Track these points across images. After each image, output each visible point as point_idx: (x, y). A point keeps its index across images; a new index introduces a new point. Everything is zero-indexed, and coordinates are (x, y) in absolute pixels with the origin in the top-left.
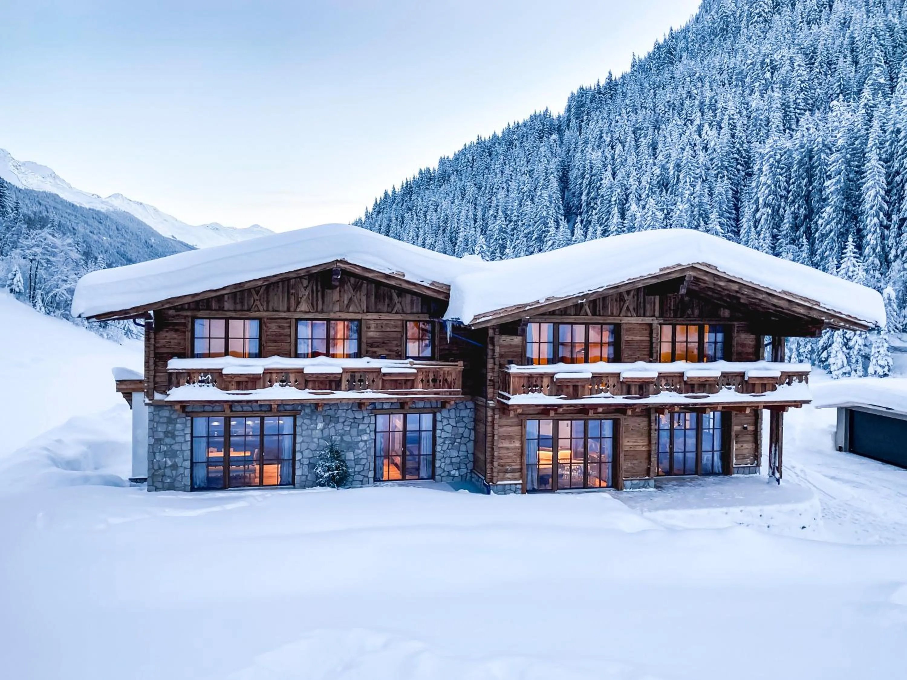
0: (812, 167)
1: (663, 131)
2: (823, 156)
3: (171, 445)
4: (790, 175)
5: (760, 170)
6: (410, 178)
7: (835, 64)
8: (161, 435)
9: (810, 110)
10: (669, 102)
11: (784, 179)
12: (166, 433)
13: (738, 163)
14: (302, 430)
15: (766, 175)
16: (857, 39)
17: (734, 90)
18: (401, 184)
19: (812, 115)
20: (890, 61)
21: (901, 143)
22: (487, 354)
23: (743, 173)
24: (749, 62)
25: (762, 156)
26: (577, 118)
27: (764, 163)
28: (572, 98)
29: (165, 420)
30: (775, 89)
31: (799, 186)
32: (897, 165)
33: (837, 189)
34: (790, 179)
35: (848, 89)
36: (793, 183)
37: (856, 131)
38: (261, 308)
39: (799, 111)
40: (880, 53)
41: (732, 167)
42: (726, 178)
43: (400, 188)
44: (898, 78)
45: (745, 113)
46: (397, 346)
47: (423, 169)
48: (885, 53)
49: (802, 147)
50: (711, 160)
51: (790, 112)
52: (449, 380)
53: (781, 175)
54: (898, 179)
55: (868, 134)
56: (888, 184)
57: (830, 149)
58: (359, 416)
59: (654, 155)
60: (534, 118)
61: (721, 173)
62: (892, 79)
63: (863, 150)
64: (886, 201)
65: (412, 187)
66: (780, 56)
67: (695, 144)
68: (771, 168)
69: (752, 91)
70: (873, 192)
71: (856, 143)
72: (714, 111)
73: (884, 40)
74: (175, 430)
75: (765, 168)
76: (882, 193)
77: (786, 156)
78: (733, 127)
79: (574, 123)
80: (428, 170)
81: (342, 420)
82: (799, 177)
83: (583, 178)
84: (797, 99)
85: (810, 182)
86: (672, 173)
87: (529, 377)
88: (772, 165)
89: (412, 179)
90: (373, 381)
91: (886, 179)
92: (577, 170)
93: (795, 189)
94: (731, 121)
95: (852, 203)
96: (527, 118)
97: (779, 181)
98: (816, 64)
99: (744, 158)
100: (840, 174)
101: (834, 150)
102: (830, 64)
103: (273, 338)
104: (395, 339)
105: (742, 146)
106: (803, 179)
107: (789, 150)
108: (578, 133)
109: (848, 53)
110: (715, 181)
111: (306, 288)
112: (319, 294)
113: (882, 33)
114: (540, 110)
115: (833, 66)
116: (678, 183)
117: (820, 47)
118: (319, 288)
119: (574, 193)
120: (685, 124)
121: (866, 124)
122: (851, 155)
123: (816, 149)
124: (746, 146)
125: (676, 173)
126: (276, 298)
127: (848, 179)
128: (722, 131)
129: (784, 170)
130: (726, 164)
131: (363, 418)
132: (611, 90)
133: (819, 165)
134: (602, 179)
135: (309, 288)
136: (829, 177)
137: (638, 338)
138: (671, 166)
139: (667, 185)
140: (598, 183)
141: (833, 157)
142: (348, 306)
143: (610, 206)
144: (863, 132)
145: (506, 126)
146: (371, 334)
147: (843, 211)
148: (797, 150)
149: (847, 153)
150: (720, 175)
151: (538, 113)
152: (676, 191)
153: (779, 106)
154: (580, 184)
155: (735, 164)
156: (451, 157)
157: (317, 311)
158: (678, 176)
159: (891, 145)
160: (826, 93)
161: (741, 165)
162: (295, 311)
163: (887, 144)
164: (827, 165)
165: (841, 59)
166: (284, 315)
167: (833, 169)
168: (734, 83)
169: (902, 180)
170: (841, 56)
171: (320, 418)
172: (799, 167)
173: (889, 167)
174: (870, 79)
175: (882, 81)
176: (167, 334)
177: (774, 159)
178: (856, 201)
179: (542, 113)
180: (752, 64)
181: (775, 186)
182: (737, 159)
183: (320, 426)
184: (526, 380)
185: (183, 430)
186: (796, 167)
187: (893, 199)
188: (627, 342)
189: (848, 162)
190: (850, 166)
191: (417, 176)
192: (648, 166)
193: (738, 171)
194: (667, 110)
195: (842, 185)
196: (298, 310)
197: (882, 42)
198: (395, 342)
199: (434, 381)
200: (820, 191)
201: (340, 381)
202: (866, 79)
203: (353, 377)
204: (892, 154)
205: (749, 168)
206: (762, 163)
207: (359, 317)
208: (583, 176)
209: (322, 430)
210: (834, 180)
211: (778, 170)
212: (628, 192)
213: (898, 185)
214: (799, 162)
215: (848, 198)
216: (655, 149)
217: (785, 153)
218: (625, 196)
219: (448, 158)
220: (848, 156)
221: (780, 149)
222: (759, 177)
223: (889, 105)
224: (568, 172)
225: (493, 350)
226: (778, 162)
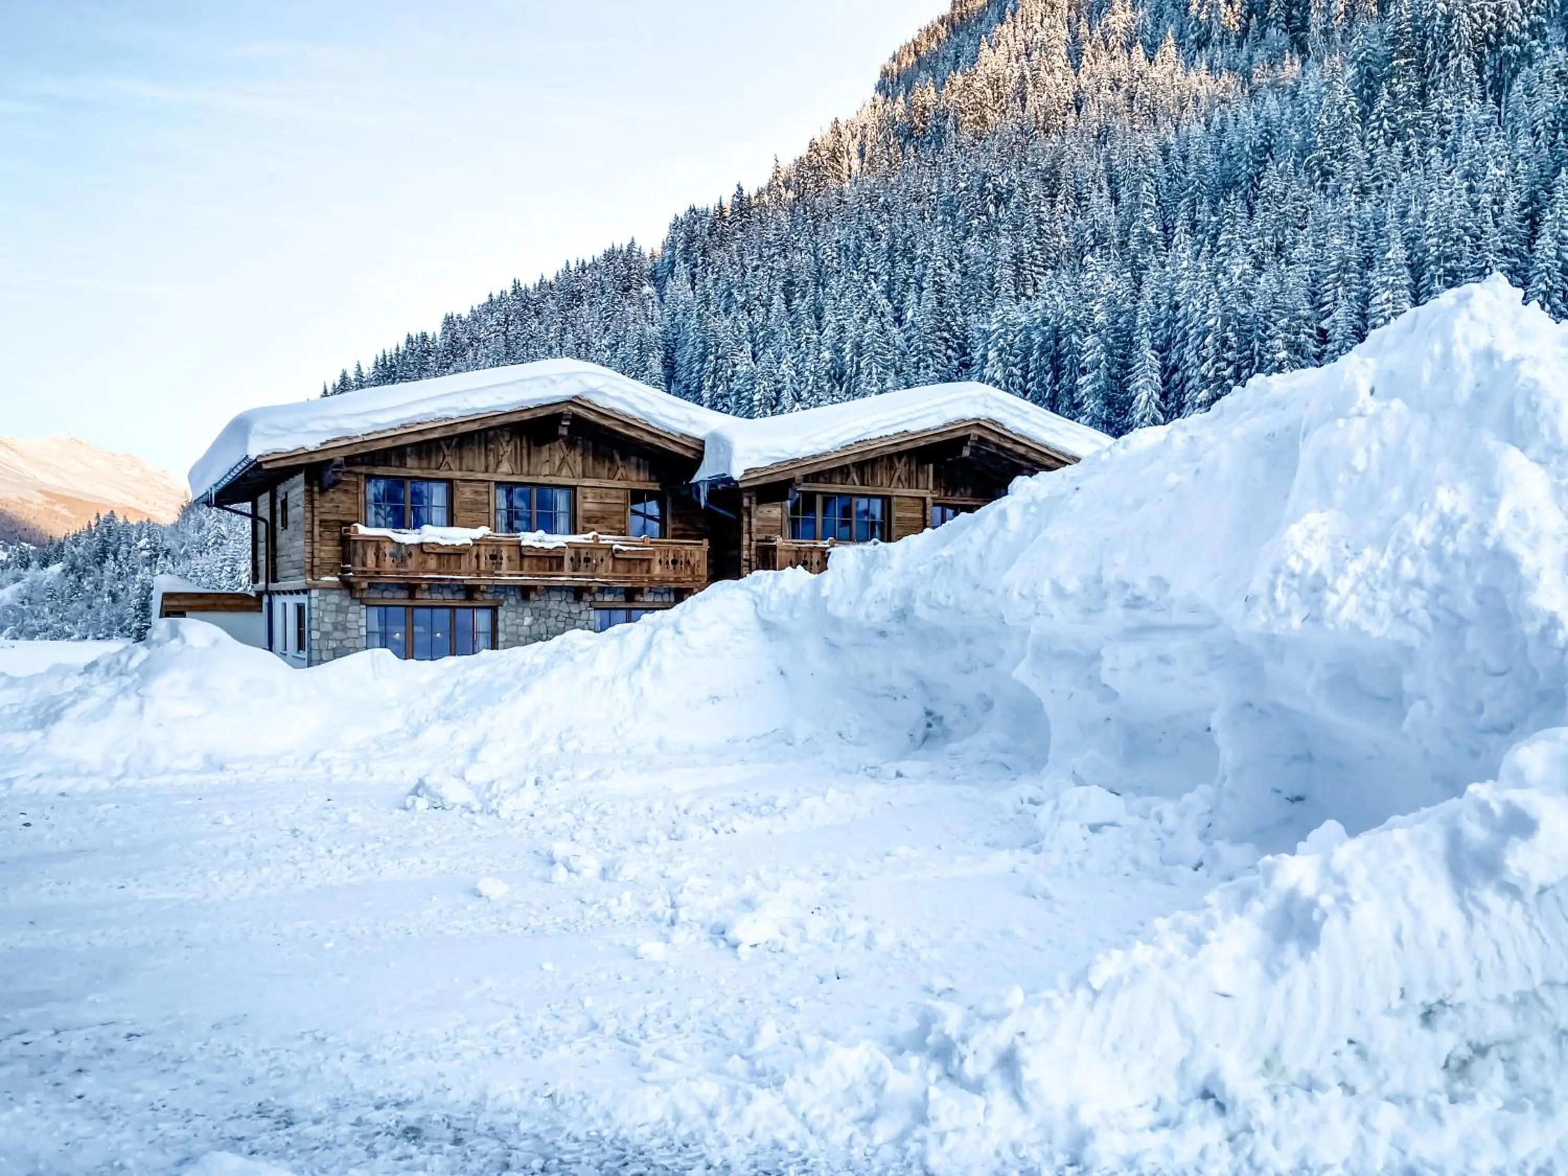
0: (1059, 355)
1: (831, 288)
2: (1074, 339)
3: (341, 641)
4: (1028, 366)
5: (984, 357)
6: (390, 349)
7: (1086, 199)
8: (329, 627)
9: (1053, 268)
10: (838, 242)
11: (1019, 373)
12: (335, 626)
13: (949, 347)
14: (506, 626)
15: (993, 365)
16: (1117, 163)
17: (939, 229)
18: (374, 359)
19: (1056, 276)
20: (1164, 201)
21: (1180, 324)
22: (740, 529)
23: (956, 363)
24: (962, 185)
25: (986, 335)
26: (686, 260)
27: (989, 346)
28: (676, 226)
29: (334, 608)
30: (1000, 231)
31: (1041, 385)
32: (1174, 357)
33: (1094, 390)
34: (1028, 373)
35: (1105, 240)
36: (1033, 379)
37: (1119, 302)
38: (452, 467)
39: (1036, 269)
40: (1150, 188)
41: (939, 351)
42: (932, 368)
43: (371, 365)
44: (1174, 228)
45: (957, 266)
46: (620, 522)
47: (415, 332)
48: (1157, 188)
49: (1045, 322)
50: (908, 340)
51: (1024, 269)
52: (692, 562)
53: (1015, 365)
54: (1176, 377)
55: (1135, 308)
56: (1165, 383)
57: (1084, 329)
58: (575, 609)
59: (818, 328)
60: (610, 256)
61: (924, 360)
62: (1165, 229)
63: (1129, 332)
64: (1161, 410)
65: (392, 366)
66: (1006, 181)
67: (882, 313)
68: (1000, 355)
69: (968, 232)
70: (1144, 396)
71: (1120, 321)
72: (911, 260)
73: (1154, 167)
74: (346, 621)
75: (992, 355)
76: (1157, 397)
77: (1021, 336)
78: (940, 288)
79: (682, 269)
80: (424, 337)
81: (554, 614)
82: (1040, 369)
83: (703, 361)
84: (1034, 249)
85: (1057, 379)
86: (848, 358)
87: (797, 552)
88: (1001, 350)
89: (394, 352)
90: (602, 560)
91: (1161, 376)
92: (692, 349)
93: (1035, 388)
94: (937, 279)
95: (1115, 411)
96: (599, 254)
97: (1011, 375)
98: (1060, 198)
99: (957, 338)
100: (1098, 367)
101: (1089, 330)
102: (1080, 200)
103: (469, 506)
104: (618, 513)
105: (955, 320)
106: (1047, 373)
107: (1026, 327)
108: (689, 286)
109: (1104, 183)
110: (916, 373)
111: (508, 442)
112: (525, 451)
113: (1151, 156)
114: (622, 242)
115: (1083, 203)
116: (857, 374)
117: (1064, 171)
118: (524, 444)
119: (687, 386)
120: (866, 280)
121: (1132, 294)
122: (1114, 339)
123: (1064, 327)
124: (960, 319)
125: (855, 359)
126: (471, 455)
127: (1110, 376)
128: (924, 293)
129: (1019, 358)
130: (930, 345)
131: (580, 613)
132: (741, 215)
133: (1069, 352)
134: (735, 365)
135: (512, 443)
136: (1084, 371)
137: (909, 515)
138: (847, 347)
139: (841, 377)
140: (729, 372)
141: (1090, 341)
142: (560, 469)
143: (751, 408)
144: (1128, 306)
145: (564, 267)
146: (588, 506)
147: (1103, 423)
148: (1037, 327)
149: (1107, 336)
150: (921, 364)
151: (617, 247)
152: (855, 387)
153: (1009, 259)
154: (698, 372)
155: (943, 347)
156: (465, 314)
157: (521, 474)
158: (858, 363)
159: (1167, 326)
160: (1075, 243)
161: (954, 350)
162: (495, 472)
163: (1162, 325)
164: (1080, 352)
165: (1095, 192)
166: (481, 476)
167: (1088, 358)
168: (940, 218)
169: (1182, 379)
170: (1095, 187)
171: (528, 611)
172: (1042, 354)
173: (1164, 359)
174: (1136, 227)
175: (1153, 230)
176: (334, 496)
177: (1005, 340)
178: (1120, 408)
179: (625, 249)
180: (966, 188)
181: (1007, 382)
182: (946, 340)
183: (528, 621)
184: (794, 554)
185: (357, 622)
186: (1036, 354)
187: (1170, 406)
188: (898, 519)
189: (1109, 350)
190: (1112, 355)
191: (403, 346)
192: (811, 346)
193: (949, 358)
194: (835, 255)
195: (1101, 383)
196: (499, 471)
197: (1152, 170)
198: (617, 518)
199: (674, 562)
200: (1071, 392)
201: (562, 558)
202: (1130, 226)
203: (577, 554)
204: (1169, 340)
205: (965, 354)
206: (986, 347)
207: (573, 482)
208: (703, 358)
209: (530, 627)
210: (1090, 376)
211: (1011, 358)
212: (780, 386)
213: (1177, 386)
214: (1041, 347)
215: (1109, 403)
216: (819, 318)
217: (1021, 331)
218: (774, 394)
219: (459, 317)
220: (1110, 340)
221: (1013, 325)
222: (983, 368)
223: (1164, 267)
224: (674, 350)
225: (750, 523)
226: (1011, 346)
